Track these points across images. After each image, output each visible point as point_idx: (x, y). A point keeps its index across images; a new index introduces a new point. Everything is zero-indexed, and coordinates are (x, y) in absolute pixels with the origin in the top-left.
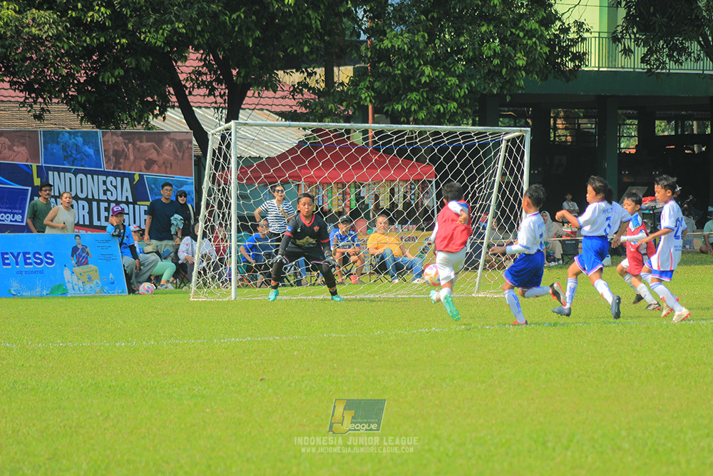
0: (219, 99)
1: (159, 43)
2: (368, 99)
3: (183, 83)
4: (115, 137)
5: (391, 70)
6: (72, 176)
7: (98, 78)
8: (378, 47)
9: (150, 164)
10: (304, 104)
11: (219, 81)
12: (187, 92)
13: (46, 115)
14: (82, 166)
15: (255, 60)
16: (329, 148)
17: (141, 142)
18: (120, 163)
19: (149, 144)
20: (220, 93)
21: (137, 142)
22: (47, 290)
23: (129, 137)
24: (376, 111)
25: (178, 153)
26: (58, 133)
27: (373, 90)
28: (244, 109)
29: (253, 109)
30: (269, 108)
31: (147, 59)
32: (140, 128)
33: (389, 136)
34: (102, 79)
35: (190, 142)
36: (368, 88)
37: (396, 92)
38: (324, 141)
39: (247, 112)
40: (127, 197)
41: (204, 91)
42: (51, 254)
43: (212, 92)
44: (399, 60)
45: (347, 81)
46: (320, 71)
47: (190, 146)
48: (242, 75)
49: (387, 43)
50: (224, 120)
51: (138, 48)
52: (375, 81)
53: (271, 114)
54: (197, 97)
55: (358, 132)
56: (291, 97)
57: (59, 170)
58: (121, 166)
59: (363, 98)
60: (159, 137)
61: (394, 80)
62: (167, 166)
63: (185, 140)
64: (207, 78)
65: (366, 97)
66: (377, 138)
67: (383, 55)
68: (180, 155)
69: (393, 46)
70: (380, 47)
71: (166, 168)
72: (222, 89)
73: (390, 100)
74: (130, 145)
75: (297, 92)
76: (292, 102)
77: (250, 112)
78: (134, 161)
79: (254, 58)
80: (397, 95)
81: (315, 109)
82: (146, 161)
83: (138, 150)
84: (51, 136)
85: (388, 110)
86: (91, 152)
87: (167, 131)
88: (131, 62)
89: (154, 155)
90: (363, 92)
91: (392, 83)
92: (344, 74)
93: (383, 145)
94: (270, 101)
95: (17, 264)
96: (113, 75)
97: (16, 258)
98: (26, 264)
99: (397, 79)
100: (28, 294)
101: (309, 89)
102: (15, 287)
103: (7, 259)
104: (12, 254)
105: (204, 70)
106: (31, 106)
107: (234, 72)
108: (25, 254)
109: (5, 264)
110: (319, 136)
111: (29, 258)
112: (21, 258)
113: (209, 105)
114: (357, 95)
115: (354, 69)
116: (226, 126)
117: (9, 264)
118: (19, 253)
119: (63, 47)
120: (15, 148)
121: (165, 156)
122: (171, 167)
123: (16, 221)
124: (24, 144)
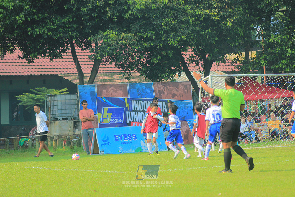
0: (201, 68)
1: (176, 45)
2: (264, 64)
3: (186, 61)
4: (159, 85)
5: (274, 51)
6: (142, 102)
7: (151, 61)
8: (268, 42)
9: (174, 95)
10: (238, 67)
11: (200, 60)
12: (187, 65)
13: (130, 77)
14: (146, 98)
15: (216, 50)
16: (251, 85)
17: (170, 86)
18: (161, 96)
19: (173, 87)
20: (201, 65)
21: (168, 86)
22: (134, 150)
23: (165, 85)
24: (267, 69)
25: (185, 90)
27: (266, 60)
28: (211, 71)
29: (215, 71)
30: (222, 70)
31: (171, 51)
32: (169, 80)
33: (276, 79)
34: (153, 61)
35: (191, 86)
36: (264, 59)
37: (276, 60)
38: (249, 82)
39: (212, 72)
40: (165, 110)
41: (194, 64)
42: (135, 135)
43: (198, 64)
44: (277, 47)
45: (255, 57)
46: (244, 53)
47: (190, 87)
48: (211, 56)
49: (271, 40)
50: (203, 76)
51: (167, 47)
52: (267, 56)
53: (223, 73)
54: (192, 67)
55: (260, 77)
56: (232, 65)
57: (136, 100)
58: (162, 97)
59: (262, 63)
61: (275, 55)
62: (181, 96)
63: (188, 85)
64: (196, 59)
65: (263, 63)
66: (271, 80)
67: (269, 45)
68: (186, 91)
69: (274, 41)
70: (269, 42)
71: (181, 97)
72: (202, 63)
73: (274, 64)
74: (165, 88)
75: (234, 63)
76: (233, 67)
77: (214, 72)
78: (167, 95)
79: (216, 49)
80: (276, 62)
81: (243, 69)
82: (172, 94)
83: (169, 90)
84: (132, 86)
85: (273, 68)
86: (149, 91)
87: (178, 81)
88: (164, 53)
89: (175, 92)
90: (262, 61)
91: (274, 56)
92: (253, 54)
93: (274, 82)
94: (222, 67)
95: (121, 140)
96: (157, 59)
97: (121, 137)
98: (125, 139)
99: (276, 55)
100: (126, 152)
101: (240, 61)
102: (121, 149)
103: (117, 138)
104: (119, 135)
105: (194, 55)
106: (124, 74)
107: (207, 56)
108: (124, 135)
109: (116, 140)
110: (247, 80)
111: (126, 137)
112: (123, 137)
113: (196, 70)
114: (259, 63)
115: (257, 52)
116: (207, 77)
117: (118, 140)
118: (122, 135)
119: (136, 49)
120: (117, 91)
121: (180, 92)
122: (183, 96)
123: (119, 122)
124: (121, 90)
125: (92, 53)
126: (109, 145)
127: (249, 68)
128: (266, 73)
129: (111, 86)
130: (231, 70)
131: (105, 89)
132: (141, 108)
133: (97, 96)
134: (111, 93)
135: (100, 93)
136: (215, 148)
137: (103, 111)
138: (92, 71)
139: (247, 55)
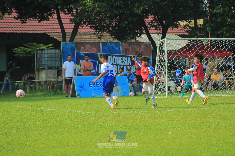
0: (159, 31)
1: (139, 13)
2: (209, 30)
3: (147, 26)
4: (125, 44)
5: (217, 20)
6: (111, 57)
7: (119, 25)
10: (187, 32)
11: (159, 25)
12: (148, 29)
13: (102, 37)
14: (114, 54)
15: (171, 18)
16: (198, 47)
17: (134, 45)
18: (127, 53)
19: (137, 46)
20: (159, 29)
21: (133, 45)
23: (130, 44)
24: (211, 34)
25: (146, 49)
26: (107, 43)
27: (211, 27)
28: (167, 34)
29: (170, 34)
30: (176, 33)
31: (135, 18)
32: (133, 41)
33: (218, 42)
34: (121, 25)
35: (150, 45)
36: (209, 26)
37: (219, 27)
39: (168, 35)
40: (129, 64)
41: (154, 28)
43: (157, 28)
44: (220, 17)
45: (202, 24)
46: (193, 21)
47: (150, 46)
48: (167, 23)
49: (215, 11)
50: (161, 38)
51: (132, 14)
52: (211, 24)
53: (176, 36)
54: (152, 30)
55: (205, 41)
56: (183, 30)
58: (127, 54)
60: (140, 44)
63: (148, 45)
64: (155, 24)
65: (208, 29)
66: (214, 43)
67: (213, 15)
69: (217, 12)
70: (213, 12)
72: (160, 27)
73: (216, 30)
74: (130, 47)
75: (185, 28)
76: (184, 31)
77: (169, 35)
78: (132, 52)
79: (171, 17)
80: (219, 29)
81: (192, 33)
82: (136, 52)
83: (133, 48)
84: (104, 44)
85: (216, 33)
86: (117, 49)
87: (141, 41)
88: (130, 19)
89: (138, 50)
91: (217, 24)
92: (201, 22)
93: (216, 45)
94: (176, 31)
95: (94, 86)
96: (124, 24)
97: (94, 84)
98: (97, 86)
99: (219, 23)
100: (98, 96)
101: (189, 27)
102: (93, 94)
103: (91, 85)
104: (92, 83)
105: (154, 21)
106: (97, 34)
107: (164, 22)
108: (97, 83)
109: (90, 86)
110: (195, 43)
111: (98, 84)
112: (95, 84)
113: (155, 33)
114: (205, 29)
115: (204, 20)
116: (164, 39)
117: (91, 86)
118: (95, 83)
119: (108, 15)
120: (92, 48)
121: (142, 50)
122: (144, 54)
123: (93, 72)
124: (95, 47)
125: (72, 17)
126: (85, 90)
127: (197, 32)
128: (211, 37)
129: (88, 43)
130: (183, 34)
131: (83, 46)
132: (111, 62)
133: (76, 51)
134: (87, 49)
135: (79, 49)
136: (168, 96)
137: (81, 63)
138: (73, 31)
139: (196, 23)
